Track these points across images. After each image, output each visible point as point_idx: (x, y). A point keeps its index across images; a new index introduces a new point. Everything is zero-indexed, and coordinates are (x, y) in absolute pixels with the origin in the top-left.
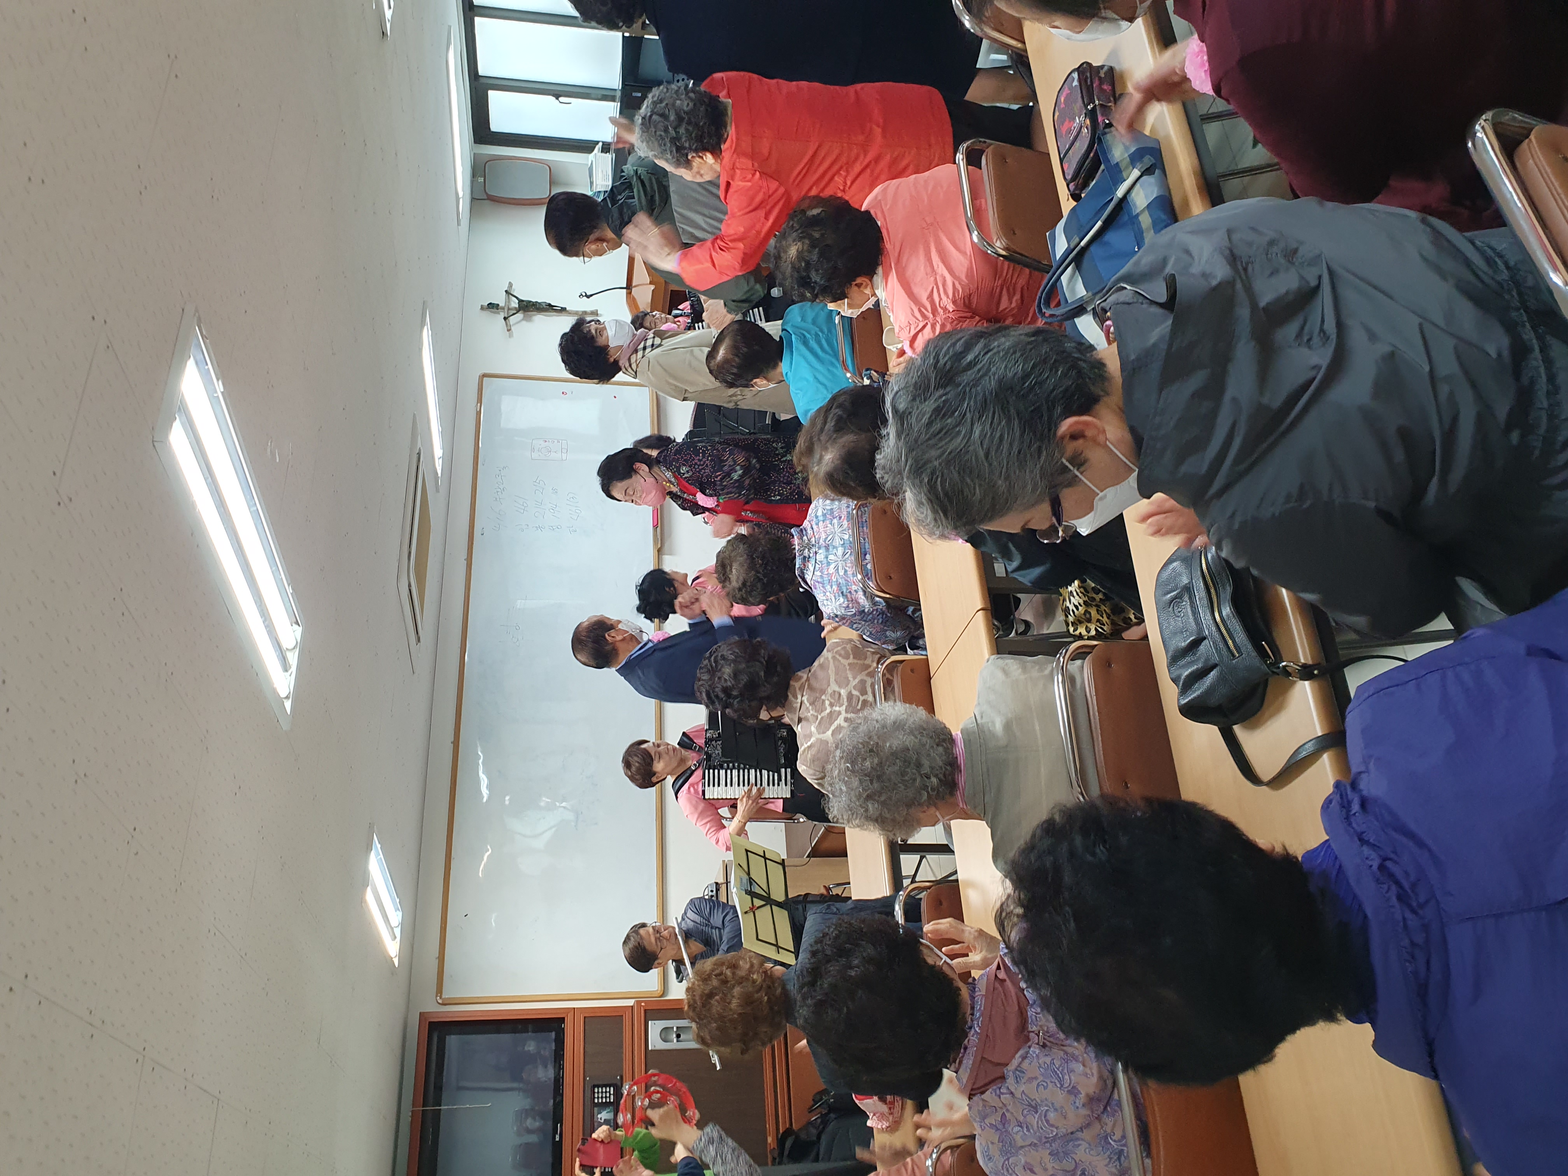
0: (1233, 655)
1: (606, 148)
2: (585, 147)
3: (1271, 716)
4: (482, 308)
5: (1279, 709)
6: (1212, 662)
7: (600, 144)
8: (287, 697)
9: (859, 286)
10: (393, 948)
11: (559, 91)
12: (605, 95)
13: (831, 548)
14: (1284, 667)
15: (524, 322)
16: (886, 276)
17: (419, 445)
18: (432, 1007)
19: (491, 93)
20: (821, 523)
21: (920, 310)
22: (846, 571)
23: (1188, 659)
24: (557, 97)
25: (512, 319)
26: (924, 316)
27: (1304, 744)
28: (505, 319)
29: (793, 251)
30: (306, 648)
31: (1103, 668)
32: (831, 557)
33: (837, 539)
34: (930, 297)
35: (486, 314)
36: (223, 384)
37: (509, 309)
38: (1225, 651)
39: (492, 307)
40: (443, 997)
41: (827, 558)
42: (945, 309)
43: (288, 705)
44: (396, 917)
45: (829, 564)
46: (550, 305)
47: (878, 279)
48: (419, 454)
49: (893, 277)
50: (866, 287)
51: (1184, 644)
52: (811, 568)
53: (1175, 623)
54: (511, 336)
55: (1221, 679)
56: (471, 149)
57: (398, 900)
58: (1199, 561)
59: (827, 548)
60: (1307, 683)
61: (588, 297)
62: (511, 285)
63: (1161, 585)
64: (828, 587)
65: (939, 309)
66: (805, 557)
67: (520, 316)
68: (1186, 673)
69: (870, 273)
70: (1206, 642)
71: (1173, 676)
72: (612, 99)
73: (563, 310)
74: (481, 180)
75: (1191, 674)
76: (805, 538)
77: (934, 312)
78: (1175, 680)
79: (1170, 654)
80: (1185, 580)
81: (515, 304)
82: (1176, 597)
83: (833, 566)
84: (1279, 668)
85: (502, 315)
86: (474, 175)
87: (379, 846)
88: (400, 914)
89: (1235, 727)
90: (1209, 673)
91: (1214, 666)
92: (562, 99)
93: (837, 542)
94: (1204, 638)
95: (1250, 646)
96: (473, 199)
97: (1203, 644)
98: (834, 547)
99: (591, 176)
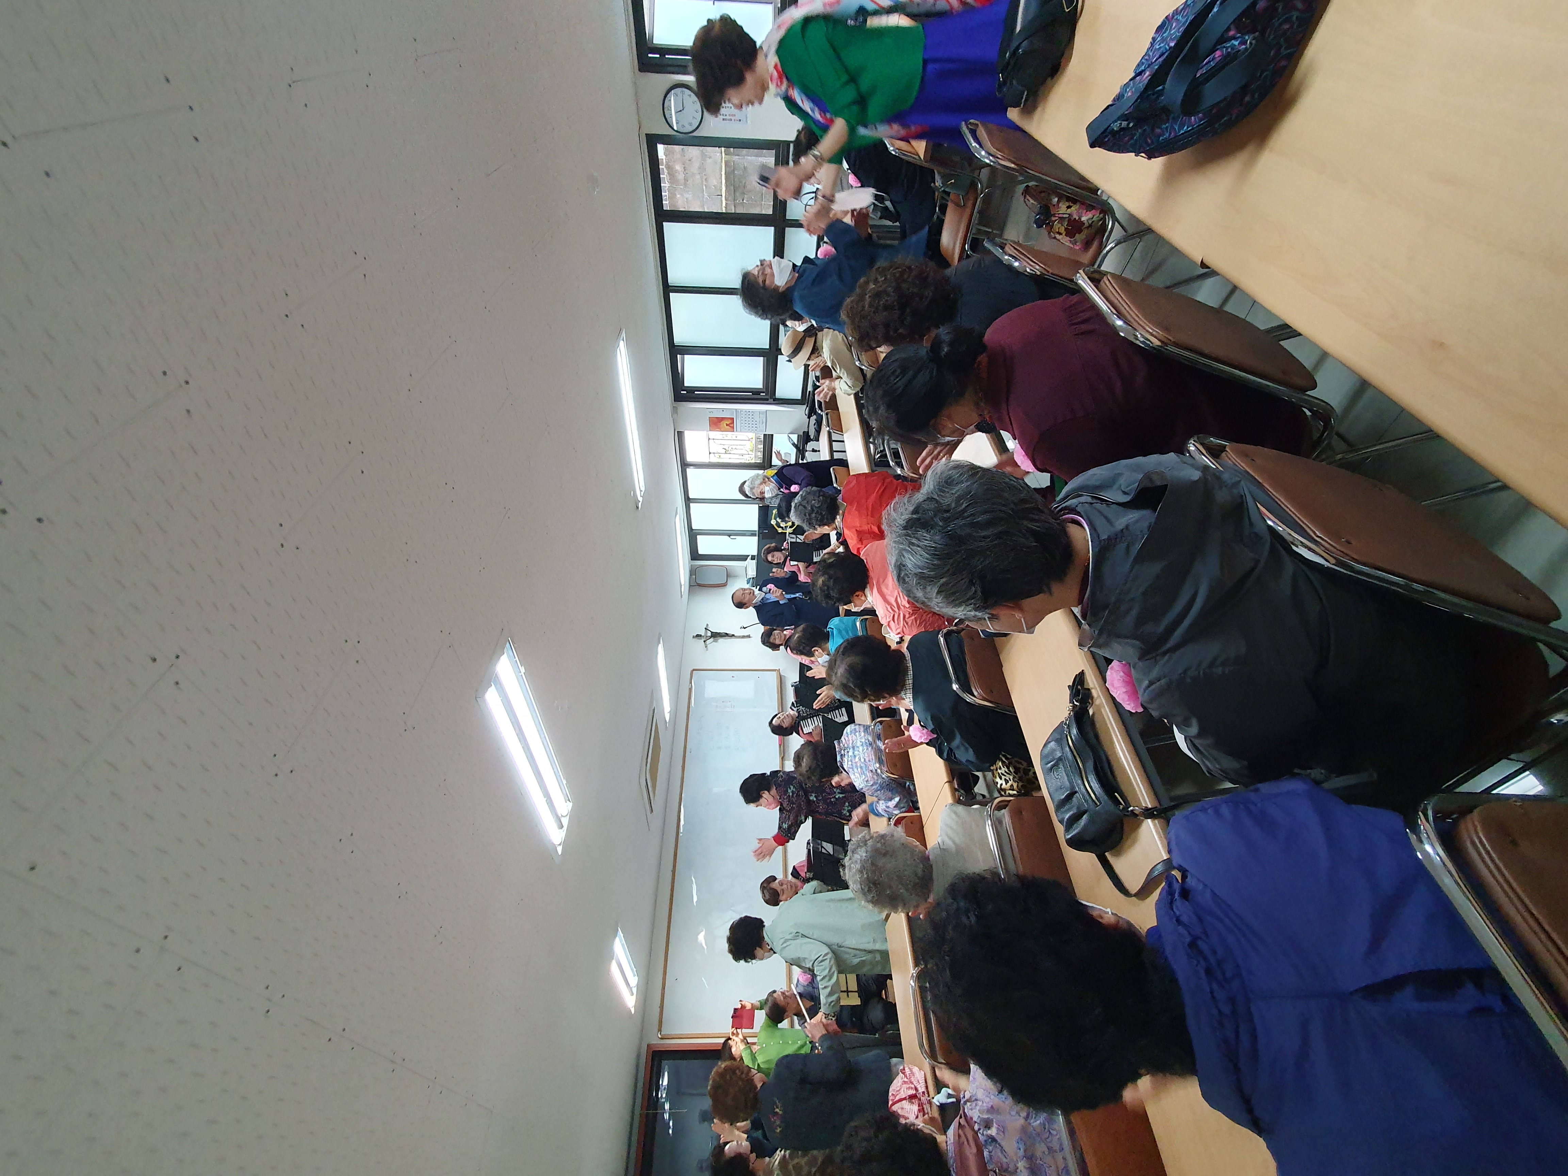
0: (1096, 804)
1: (753, 558)
2: (743, 558)
3: (1130, 847)
4: (693, 637)
5: (1135, 841)
6: (1083, 809)
7: (750, 557)
8: (560, 845)
9: (858, 596)
10: (630, 1001)
11: (730, 534)
12: (752, 534)
13: (855, 748)
14: (1132, 811)
15: (714, 643)
16: (872, 590)
17: (654, 705)
18: (655, 1040)
19: (698, 536)
20: (849, 736)
21: (891, 608)
22: (865, 759)
23: (1067, 807)
24: (729, 536)
25: (708, 642)
26: (893, 610)
27: (1155, 866)
28: (704, 641)
29: (820, 581)
30: (573, 815)
31: (1017, 814)
32: (856, 753)
33: (858, 742)
34: (896, 600)
35: (695, 639)
36: (525, 668)
37: (707, 637)
38: (1090, 800)
39: (698, 636)
40: (662, 1033)
41: (854, 753)
42: (904, 607)
43: (560, 850)
44: (634, 981)
45: (855, 756)
46: (726, 634)
47: (867, 591)
48: (654, 710)
49: (875, 590)
50: (861, 596)
51: (1063, 797)
52: (846, 761)
53: (1055, 783)
54: (707, 650)
55: (1091, 821)
56: (689, 563)
57: (635, 970)
58: (1066, 742)
59: (853, 748)
60: (1149, 820)
61: (744, 628)
62: (707, 625)
63: (1043, 757)
64: (856, 770)
65: (901, 607)
66: (842, 755)
67: (712, 640)
68: (1067, 816)
69: (863, 589)
70: (1077, 794)
71: (1059, 818)
72: (754, 535)
73: (733, 635)
74: (694, 577)
75: (1070, 817)
76: (841, 744)
77: (899, 608)
78: (1061, 822)
79: (1055, 804)
80: (1059, 754)
81: (709, 634)
82: (1053, 766)
83: (857, 757)
84: (1128, 811)
85: (703, 640)
86: (691, 575)
87: (622, 935)
88: (636, 978)
89: (1106, 854)
90: (1082, 817)
91: (1085, 812)
92: (732, 537)
93: (859, 744)
94: (1076, 792)
95: (1106, 798)
96: (690, 586)
97: (1075, 796)
98: (858, 747)
99: (746, 571)
